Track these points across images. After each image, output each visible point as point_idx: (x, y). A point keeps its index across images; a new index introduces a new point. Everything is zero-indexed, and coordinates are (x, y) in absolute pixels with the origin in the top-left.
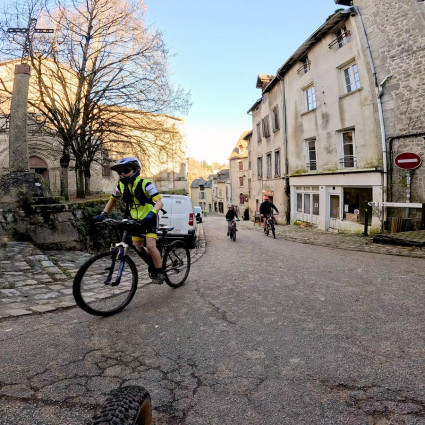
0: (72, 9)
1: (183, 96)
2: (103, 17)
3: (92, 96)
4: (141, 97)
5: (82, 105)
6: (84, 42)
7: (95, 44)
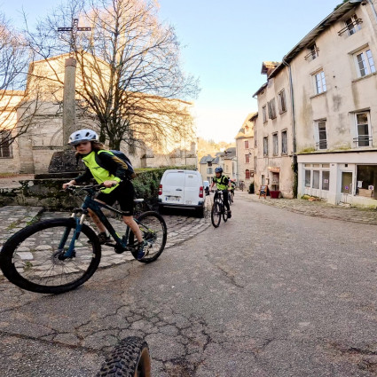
0: (103, 10)
1: (193, 82)
2: (126, 15)
3: (121, 84)
4: (159, 84)
5: (114, 92)
6: (113, 37)
7: (122, 39)
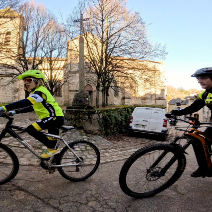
0: (94, 7)
2: (107, 9)
3: (108, 51)
4: (131, 50)
5: (104, 56)
6: (101, 23)
7: (106, 24)
